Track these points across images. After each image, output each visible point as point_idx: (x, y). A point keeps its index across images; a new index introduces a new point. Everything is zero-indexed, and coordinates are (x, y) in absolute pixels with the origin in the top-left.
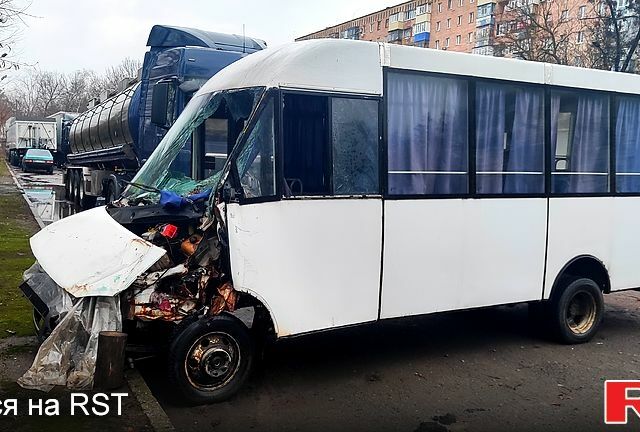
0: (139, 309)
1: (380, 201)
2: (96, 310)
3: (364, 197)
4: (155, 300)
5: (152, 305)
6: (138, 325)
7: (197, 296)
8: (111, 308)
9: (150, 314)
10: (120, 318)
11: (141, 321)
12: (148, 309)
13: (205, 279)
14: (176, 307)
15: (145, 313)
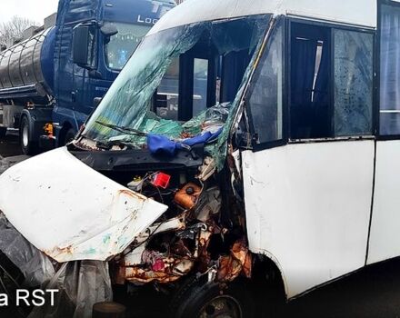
0: (130, 271)
1: (373, 142)
2: (81, 275)
3: (361, 139)
4: (149, 260)
5: (144, 265)
6: (129, 289)
7: (196, 255)
8: (98, 272)
9: (143, 276)
10: (109, 282)
11: (132, 284)
12: (141, 271)
13: (205, 236)
14: (171, 268)
15: (137, 276)
